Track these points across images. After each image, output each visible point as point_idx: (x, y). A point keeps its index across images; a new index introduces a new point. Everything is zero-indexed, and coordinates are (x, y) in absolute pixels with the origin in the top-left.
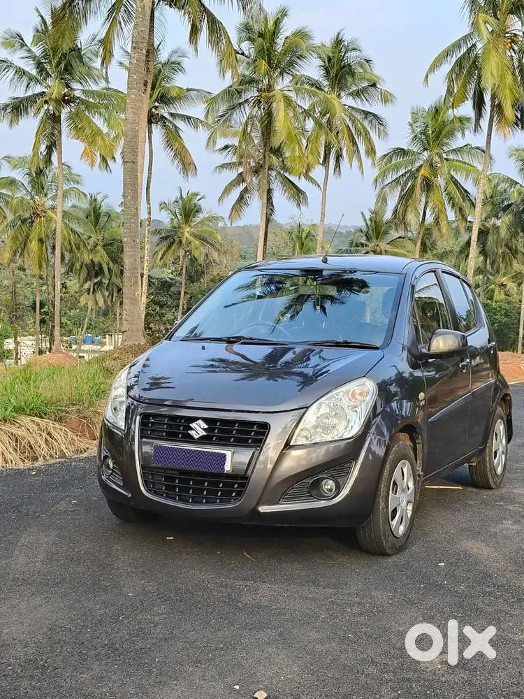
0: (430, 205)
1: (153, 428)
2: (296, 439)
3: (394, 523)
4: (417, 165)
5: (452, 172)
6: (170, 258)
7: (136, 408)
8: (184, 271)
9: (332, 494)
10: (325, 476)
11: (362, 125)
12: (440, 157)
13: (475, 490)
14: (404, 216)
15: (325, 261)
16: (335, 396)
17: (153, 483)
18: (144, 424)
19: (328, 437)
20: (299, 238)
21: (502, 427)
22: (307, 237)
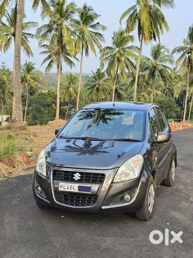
0: (119, 67)
1: (58, 176)
3: (149, 208)
4: (114, 53)
7: (50, 167)
8: (28, 91)
10: (126, 193)
11: (95, 38)
13: (165, 187)
14: (110, 71)
15: (114, 105)
16: (129, 162)
17: (59, 198)
18: (54, 174)
19: (127, 179)
20: (71, 79)
21: (174, 163)
22: (74, 78)
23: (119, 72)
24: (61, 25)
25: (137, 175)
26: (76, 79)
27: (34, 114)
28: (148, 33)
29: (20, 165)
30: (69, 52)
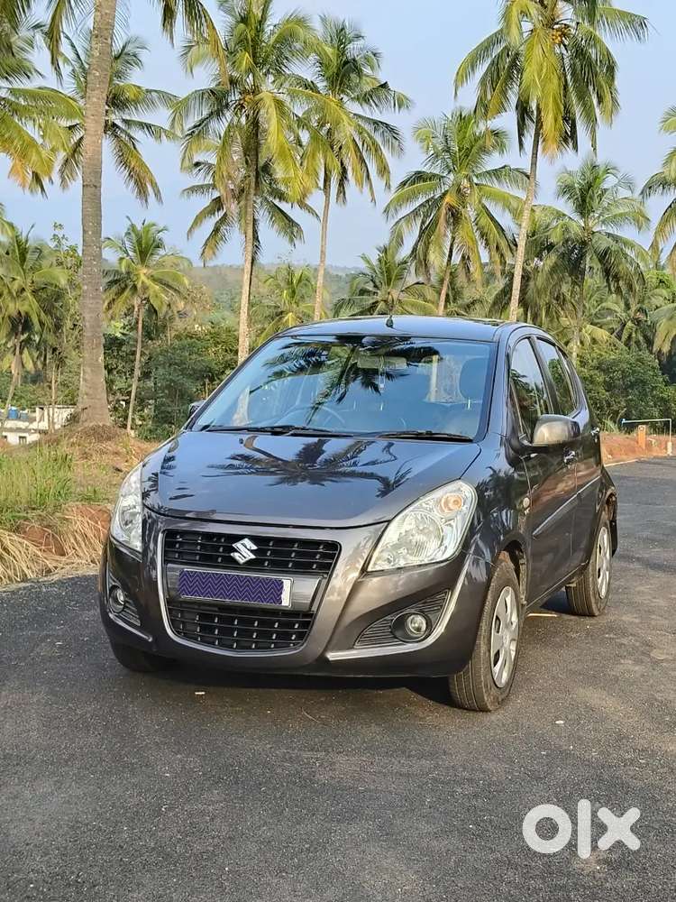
0: (458, 241)
1: (181, 550)
2: (375, 564)
3: (497, 669)
4: (441, 191)
5: (484, 201)
6: (120, 307)
7: (155, 522)
8: (140, 326)
9: (421, 634)
10: (413, 611)
11: (371, 138)
12: (470, 180)
13: (574, 618)
14: (426, 255)
15: (390, 324)
16: (424, 505)
17: (183, 623)
18: (168, 545)
19: (415, 560)
20: (290, 283)
21: (605, 536)
22: (300, 281)
23: (456, 259)
24: (256, 90)
25: (451, 549)
26: (306, 285)
27: (163, 405)
28: (556, 120)
29: (83, 545)
30: (283, 188)
